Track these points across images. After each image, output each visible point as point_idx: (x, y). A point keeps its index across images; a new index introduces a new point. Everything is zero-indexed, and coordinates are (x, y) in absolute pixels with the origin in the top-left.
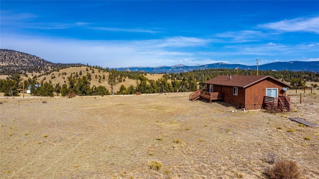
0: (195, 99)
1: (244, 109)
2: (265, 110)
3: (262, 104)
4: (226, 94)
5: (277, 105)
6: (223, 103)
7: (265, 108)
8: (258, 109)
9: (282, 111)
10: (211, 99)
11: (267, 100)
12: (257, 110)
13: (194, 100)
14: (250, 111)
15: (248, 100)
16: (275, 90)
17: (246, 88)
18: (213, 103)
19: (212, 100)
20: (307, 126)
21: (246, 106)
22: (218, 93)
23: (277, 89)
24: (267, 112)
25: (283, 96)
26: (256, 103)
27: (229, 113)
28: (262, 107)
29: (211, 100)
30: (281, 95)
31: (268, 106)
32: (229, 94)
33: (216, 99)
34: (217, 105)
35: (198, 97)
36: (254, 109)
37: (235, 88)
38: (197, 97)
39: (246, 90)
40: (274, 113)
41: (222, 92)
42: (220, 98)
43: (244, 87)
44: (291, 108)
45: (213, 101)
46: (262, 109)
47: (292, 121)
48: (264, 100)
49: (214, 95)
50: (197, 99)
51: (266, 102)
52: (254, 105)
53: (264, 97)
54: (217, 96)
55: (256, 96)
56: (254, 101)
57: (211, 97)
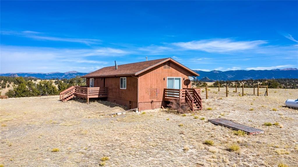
0: (68, 99)
1: (137, 109)
2: (167, 110)
3: (161, 100)
4: (110, 89)
5: (184, 101)
6: (106, 103)
7: (167, 107)
8: (156, 108)
9: (192, 110)
10: (89, 97)
11: (168, 94)
12: (155, 110)
13: (66, 100)
14: (145, 111)
15: (142, 95)
16: (179, 80)
17: (138, 76)
18: (92, 103)
19: (90, 98)
20: (248, 133)
21: (140, 105)
22: (99, 88)
23: (180, 79)
24: (171, 112)
25: (188, 88)
26: (155, 100)
27: (112, 116)
28: (161, 106)
29: (88, 99)
30: (186, 87)
31: (172, 103)
32: (114, 88)
33: (97, 96)
34: (96, 106)
35: (72, 95)
36: (150, 109)
37: (123, 78)
38: (70, 96)
39: (139, 79)
40: (182, 113)
41: (106, 87)
42: (102, 95)
43: (136, 74)
44: (203, 104)
45: (92, 100)
46: (161, 108)
47: (217, 125)
48: (164, 94)
49: (93, 91)
50: (70, 98)
51: (167, 98)
52: (151, 102)
53: (165, 90)
54: (98, 92)
55: (153, 88)
56: (151, 95)
57: (88, 94)
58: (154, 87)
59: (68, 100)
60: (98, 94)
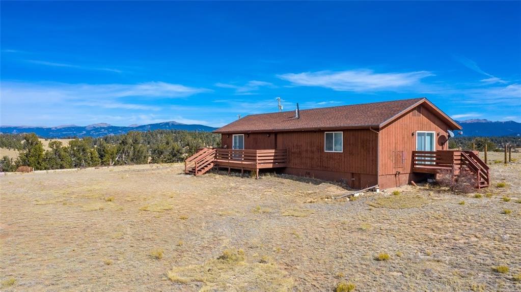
0: (203, 171)
1: (376, 187)
3: (409, 171)
4: (295, 153)
8: (402, 184)
10: (259, 167)
12: (401, 187)
13: (200, 173)
15: (384, 162)
16: (430, 137)
17: (379, 129)
18: (263, 178)
19: (260, 169)
21: (380, 179)
22: (273, 151)
23: (433, 134)
26: (400, 170)
27: (348, 199)
28: (410, 180)
29: (258, 170)
30: (440, 148)
32: (307, 150)
33: (271, 166)
35: (209, 164)
36: (394, 187)
37: (334, 133)
38: (206, 166)
39: (380, 133)
41: (280, 148)
42: (278, 163)
43: (381, 125)
45: (263, 171)
48: (413, 160)
49: (265, 157)
50: (207, 169)
51: (417, 166)
52: (396, 175)
53: (414, 153)
54: (273, 158)
55: (399, 150)
56: (395, 163)
57: (258, 161)
58: (400, 148)
59: (205, 173)
60: (272, 161)
